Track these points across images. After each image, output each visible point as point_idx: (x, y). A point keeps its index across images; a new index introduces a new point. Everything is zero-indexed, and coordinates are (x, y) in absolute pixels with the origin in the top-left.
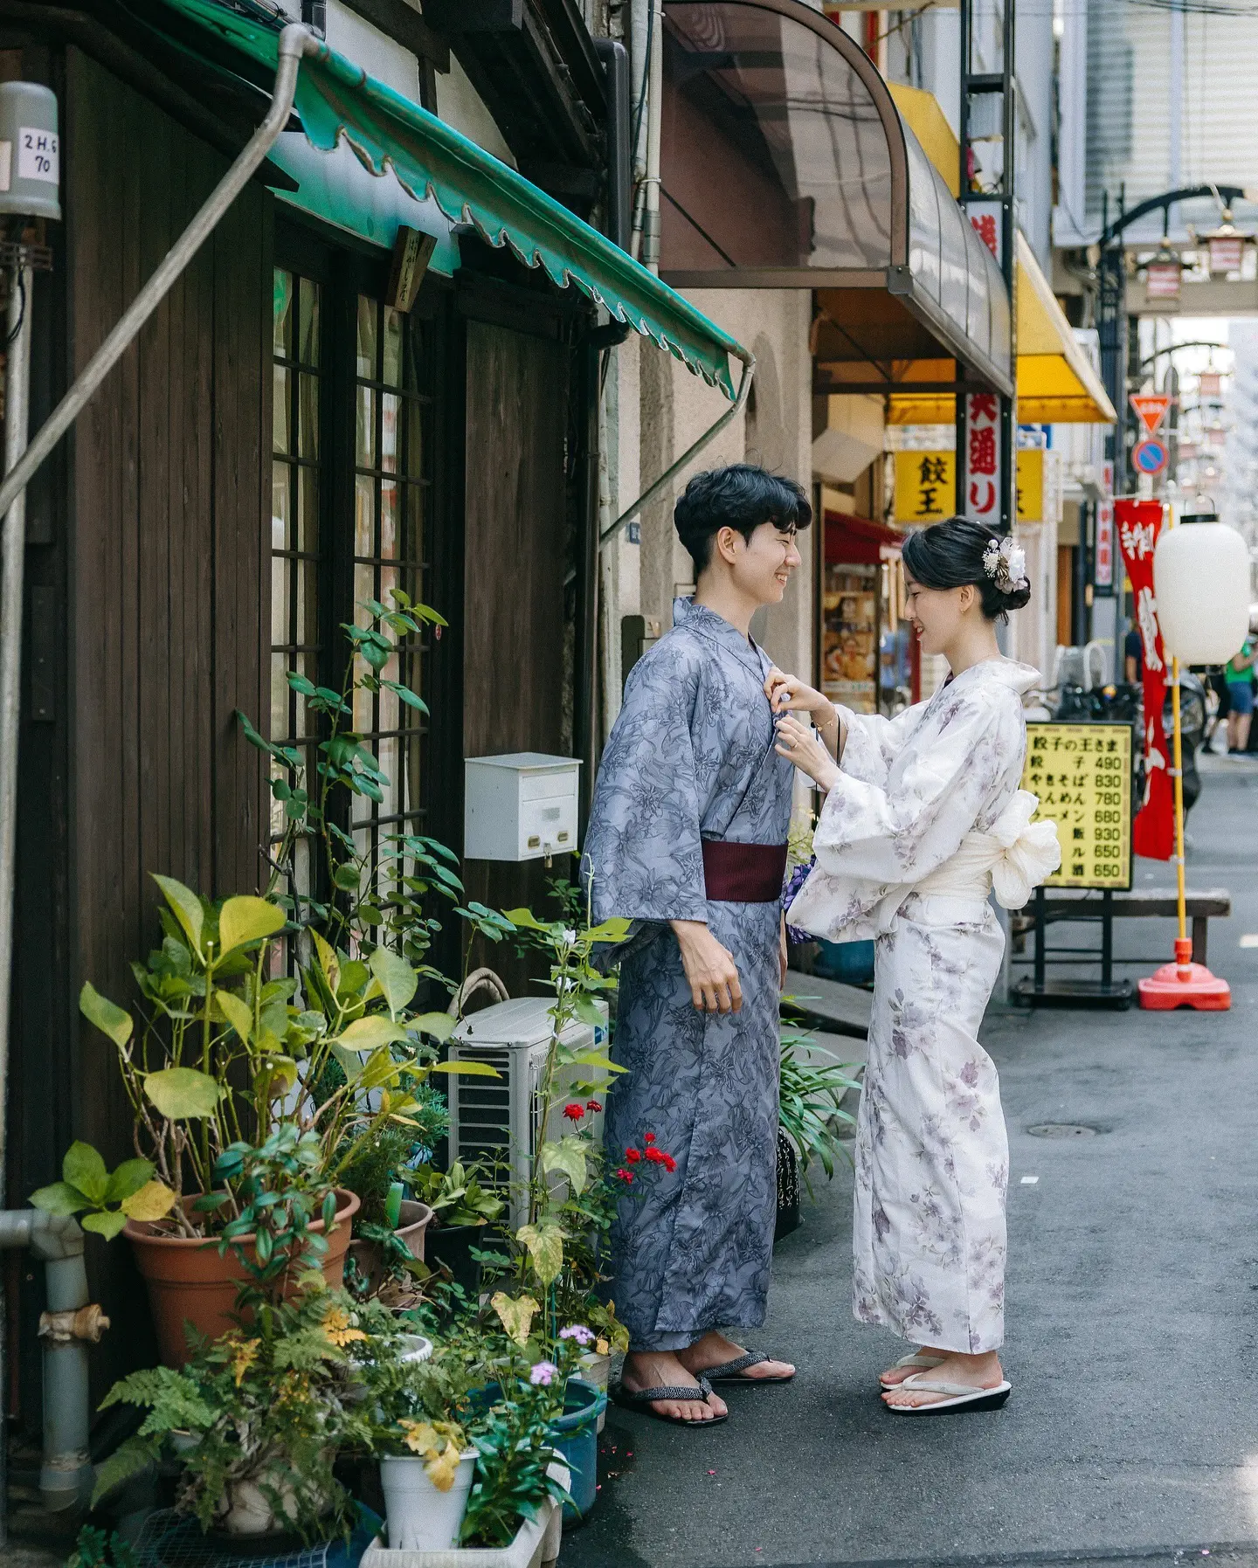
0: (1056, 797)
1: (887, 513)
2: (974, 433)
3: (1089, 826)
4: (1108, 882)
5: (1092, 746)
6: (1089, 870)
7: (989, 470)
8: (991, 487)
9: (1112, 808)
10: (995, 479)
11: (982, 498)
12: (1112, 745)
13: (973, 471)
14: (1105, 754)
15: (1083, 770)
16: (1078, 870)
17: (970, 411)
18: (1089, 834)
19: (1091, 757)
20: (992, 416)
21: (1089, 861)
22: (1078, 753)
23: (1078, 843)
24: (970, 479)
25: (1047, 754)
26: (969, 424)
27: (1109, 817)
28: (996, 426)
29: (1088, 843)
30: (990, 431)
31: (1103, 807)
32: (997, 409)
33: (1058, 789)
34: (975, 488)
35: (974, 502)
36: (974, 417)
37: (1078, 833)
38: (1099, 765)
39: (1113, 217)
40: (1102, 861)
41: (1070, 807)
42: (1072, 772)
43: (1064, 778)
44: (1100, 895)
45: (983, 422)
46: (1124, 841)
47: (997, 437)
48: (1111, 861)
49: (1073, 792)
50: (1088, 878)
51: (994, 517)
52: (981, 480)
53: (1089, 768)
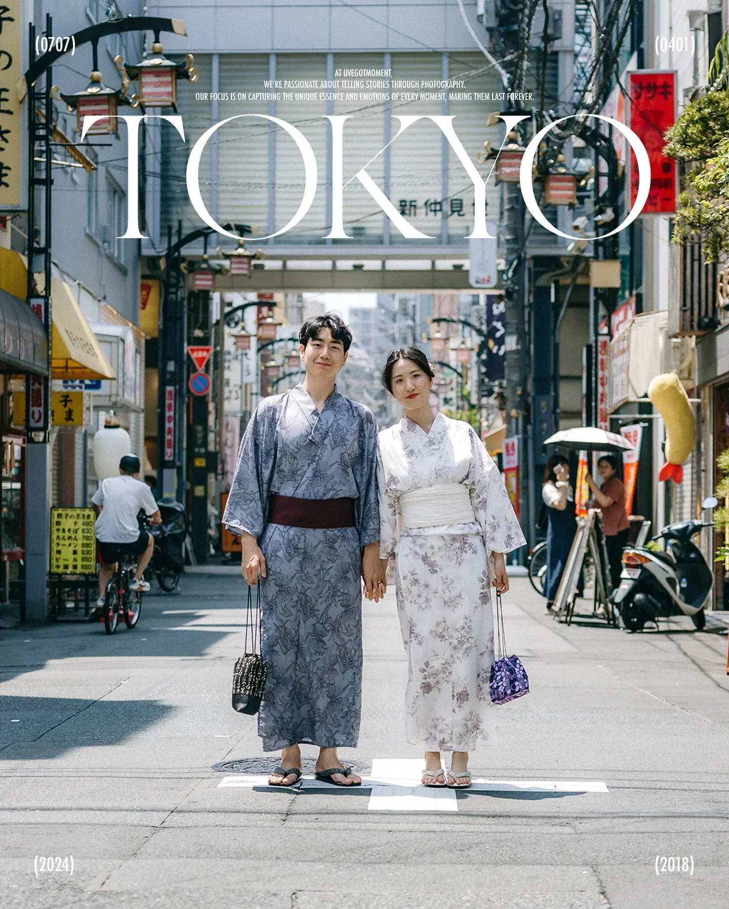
0: (66, 537)
1: (10, 421)
2: (33, 390)
3: (79, 549)
4: (87, 571)
5: (81, 516)
6: (79, 568)
7: (39, 406)
8: (40, 412)
9: (88, 542)
10: (42, 409)
11: (36, 416)
12: (89, 517)
13: (33, 406)
14: (86, 520)
15: (77, 526)
16: (75, 567)
17: (31, 382)
18: (79, 552)
19: (81, 521)
20: (40, 384)
21: (79, 563)
22: (75, 520)
23: (75, 556)
24: (31, 409)
25: (62, 520)
26: (31, 387)
27: (87, 545)
28: (42, 388)
29: (79, 556)
30: (39, 390)
31: (85, 541)
32: (42, 381)
33: (67, 535)
34: (33, 413)
35: (33, 418)
36: (33, 384)
37: (75, 552)
38: (83, 524)
39: (175, 240)
40: (85, 563)
41: (72, 542)
42: (73, 527)
43: (69, 530)
44: (83, 579)
45: (37, 386)
46: (93, 555)
47: (42, 393)
48: (88, 563)
49: (73, 535)
50: (79, 570)
51: (41, 424)
52: (36, 409)
53: (80, 525)
